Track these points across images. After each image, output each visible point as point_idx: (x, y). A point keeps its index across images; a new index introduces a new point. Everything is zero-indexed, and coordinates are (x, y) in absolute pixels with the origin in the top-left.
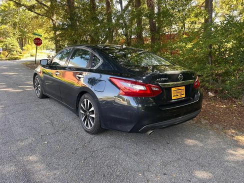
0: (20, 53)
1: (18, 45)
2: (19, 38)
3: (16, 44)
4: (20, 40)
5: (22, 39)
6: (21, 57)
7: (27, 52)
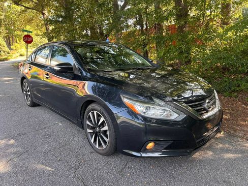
0: (8, 53)
1: (5, 45)
2: (6, 37)
3: (3, 43)
4: (7, 39)
5: (9, 38)
6: (10, 57)
7: (16, 52)
